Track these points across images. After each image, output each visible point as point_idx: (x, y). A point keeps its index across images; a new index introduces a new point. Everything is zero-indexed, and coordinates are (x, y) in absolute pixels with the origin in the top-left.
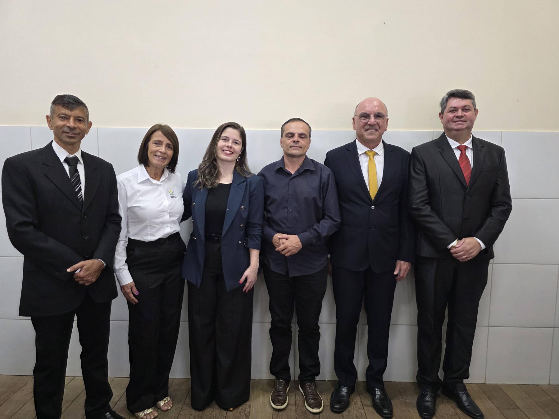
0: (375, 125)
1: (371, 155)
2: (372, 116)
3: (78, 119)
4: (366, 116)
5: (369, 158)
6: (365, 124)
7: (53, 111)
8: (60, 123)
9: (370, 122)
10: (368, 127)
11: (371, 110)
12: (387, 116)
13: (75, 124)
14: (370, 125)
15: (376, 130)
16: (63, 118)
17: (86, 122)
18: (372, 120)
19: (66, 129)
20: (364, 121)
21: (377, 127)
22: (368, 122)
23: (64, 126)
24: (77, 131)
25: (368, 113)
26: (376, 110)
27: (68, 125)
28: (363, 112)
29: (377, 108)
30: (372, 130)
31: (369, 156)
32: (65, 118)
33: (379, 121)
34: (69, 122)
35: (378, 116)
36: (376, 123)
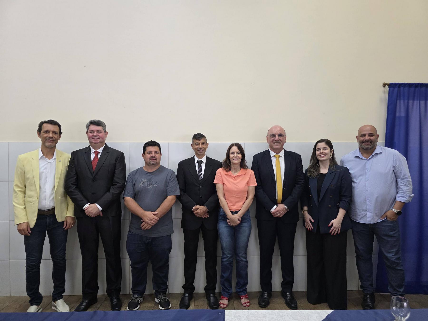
0: (278, 140)
1: (277, 157)
2: (277, 136)
3: (203, 144)
4: (274, 136)
5: (276, 159)
6: (273, 140)
7: (193, 142)
8: (196, 147)
9: (276, 139)
10: (275, 141)
11: (276, 133)
12: (285, 135)
13: (201, 146)
14: (276, 140)
15: (280, 143)
16: (197, 144)
17: (206, 144)
18: (277, 138)
19: (199, 149)
20: (272, 138)
21: (280, 141)
22: (275, 139)
23: (198, 148)
24: (203, 149)
25: (274, 134)
26: (279, 132)
27: (199, 147)
28: (272, 133)
29: (279, 131)
30: (277, 143)
31: (277, 158)
32: (198, 144)
33: (280, 138)
34: (199, 146)
35: (280, 135)
36: (279, 139)
